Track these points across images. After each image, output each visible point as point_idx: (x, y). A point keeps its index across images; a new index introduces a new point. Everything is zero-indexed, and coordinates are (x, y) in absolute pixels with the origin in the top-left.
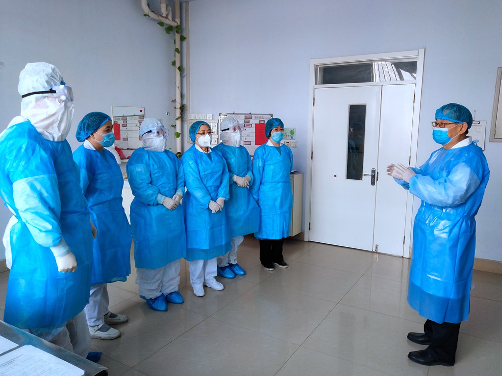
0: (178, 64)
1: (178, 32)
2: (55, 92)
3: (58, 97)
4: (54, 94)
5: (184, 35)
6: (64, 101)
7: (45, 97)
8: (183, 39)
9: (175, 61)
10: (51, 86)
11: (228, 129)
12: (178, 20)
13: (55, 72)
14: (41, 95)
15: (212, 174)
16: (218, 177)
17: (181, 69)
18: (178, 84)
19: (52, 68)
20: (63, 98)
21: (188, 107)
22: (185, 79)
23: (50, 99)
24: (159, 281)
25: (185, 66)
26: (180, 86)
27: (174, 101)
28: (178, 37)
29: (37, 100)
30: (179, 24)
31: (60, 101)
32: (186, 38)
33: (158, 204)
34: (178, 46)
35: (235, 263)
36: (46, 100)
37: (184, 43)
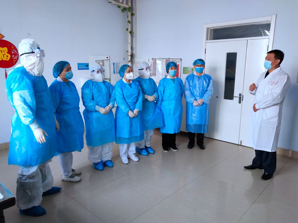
0: (129, 30)
1: (129, 11)
2: (34, 53)
3: (36, 55)
4: (34, 54)
5: (134, 13)
6: (39, 57)
7: (30, 55)
8: (132, 15)
9: (128, 28)
10: (32, 49)
11: (143, 69)
12: (130, 4)
13: (34, 43)
14: (28, 54)
15: (131, 95)
16: (135, 97)
17: (131, 33)
18: (130, 41)
19: (33, 41)
20: (38, 55)
21: (135, 55)
22: (134, 39)
23: (32, 56)
24: (100, 153)
25: (134, 30)
26: (130, 43)
27: (127, 51)
28: (129, 14)
29: (26, 57)
30: (130, 6)
31: (37, 57)
32: (134, 14)
33: (96, 111)
34: (129, 19)
35: (149, 146)
36: (30, 56)
37: (134, 17)
